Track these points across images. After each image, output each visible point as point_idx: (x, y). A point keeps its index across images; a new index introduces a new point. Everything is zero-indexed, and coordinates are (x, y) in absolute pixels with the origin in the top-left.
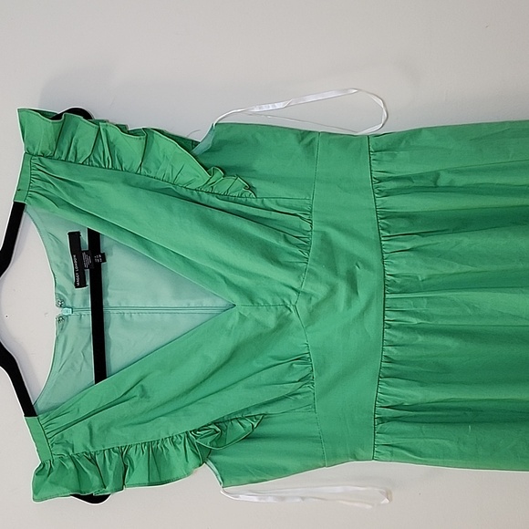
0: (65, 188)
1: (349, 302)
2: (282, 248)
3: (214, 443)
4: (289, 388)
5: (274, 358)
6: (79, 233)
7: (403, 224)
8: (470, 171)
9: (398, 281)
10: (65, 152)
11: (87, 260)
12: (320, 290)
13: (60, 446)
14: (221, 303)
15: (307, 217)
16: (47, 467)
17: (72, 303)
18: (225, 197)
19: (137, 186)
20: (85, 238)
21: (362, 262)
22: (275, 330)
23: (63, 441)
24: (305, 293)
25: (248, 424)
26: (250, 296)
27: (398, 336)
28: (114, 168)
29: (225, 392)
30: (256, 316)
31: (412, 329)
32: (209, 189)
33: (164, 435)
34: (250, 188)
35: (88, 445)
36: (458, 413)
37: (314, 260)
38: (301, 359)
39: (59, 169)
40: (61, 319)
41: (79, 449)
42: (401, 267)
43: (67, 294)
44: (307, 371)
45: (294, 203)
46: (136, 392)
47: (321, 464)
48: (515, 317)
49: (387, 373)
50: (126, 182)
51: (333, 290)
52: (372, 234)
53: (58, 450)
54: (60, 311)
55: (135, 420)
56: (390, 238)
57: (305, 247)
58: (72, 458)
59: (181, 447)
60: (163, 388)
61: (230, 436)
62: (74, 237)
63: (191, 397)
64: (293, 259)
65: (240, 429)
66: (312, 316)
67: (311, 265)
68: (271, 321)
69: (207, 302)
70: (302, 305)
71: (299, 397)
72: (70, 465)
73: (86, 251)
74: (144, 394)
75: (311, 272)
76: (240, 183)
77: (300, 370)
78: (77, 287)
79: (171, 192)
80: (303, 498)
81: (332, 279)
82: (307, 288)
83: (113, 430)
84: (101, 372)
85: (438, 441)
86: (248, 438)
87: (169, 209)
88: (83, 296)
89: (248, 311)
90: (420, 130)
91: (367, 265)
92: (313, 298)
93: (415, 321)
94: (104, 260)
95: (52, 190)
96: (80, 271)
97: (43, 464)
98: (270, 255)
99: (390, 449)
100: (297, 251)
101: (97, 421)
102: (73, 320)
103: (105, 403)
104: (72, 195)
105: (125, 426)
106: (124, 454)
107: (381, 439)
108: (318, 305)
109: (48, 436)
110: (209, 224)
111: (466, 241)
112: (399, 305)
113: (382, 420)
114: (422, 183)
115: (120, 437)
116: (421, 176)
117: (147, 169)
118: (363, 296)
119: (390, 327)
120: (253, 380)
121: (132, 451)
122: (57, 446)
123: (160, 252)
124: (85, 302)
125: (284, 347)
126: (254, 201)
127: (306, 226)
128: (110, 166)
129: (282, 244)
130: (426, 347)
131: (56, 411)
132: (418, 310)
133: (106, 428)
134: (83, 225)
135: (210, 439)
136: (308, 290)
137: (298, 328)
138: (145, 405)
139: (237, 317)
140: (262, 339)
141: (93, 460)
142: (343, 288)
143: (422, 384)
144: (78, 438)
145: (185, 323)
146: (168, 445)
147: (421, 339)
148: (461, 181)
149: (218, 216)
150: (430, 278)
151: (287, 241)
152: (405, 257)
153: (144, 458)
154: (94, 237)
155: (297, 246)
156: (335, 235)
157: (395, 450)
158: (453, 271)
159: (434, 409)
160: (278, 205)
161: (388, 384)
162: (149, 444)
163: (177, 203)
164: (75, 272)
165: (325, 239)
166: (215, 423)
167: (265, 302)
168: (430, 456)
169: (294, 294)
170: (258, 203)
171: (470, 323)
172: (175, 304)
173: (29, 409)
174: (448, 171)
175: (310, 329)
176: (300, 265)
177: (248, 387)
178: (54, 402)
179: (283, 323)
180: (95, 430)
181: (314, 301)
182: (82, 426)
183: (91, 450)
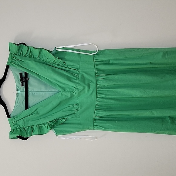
0: (20, 62)
1: (88, 91)
2: (72, 78)
3: (55, 124)
4: (73, 112)
5: (70, 105)
6: (22, 73)
7: (101, 72)
8: (117, 60)
9: (100, 86)
10: (20, 53)
11: (24, 80)
12: (81, 88)
13: (16, 125)
14: (57, 91)
15: (78, 70)
16: (13, 130)
17: (20, 90)
18: (59, 65)
19: (37, 62)
20: (24, 74)
21: (91, 81)
22: (70, 98)
24: (77, 89)
25: (63, 120)
26: (64, 89)
27: (100, 100)
28: (32, 57)
29: (58, 113)
30: (65, 94)
31: (103, 98)
32: (55, 63)
33: (42, 123)
34: (65, 63)
35: (23, 125)
36: (114, 118)
37: (80, 80)
38: (77, 105)
39: (18, 58)
40: (17, 94)
41: (21, 126)
42: (101, 83)
43: (19, 88)
44: (78, 108)
45: (75, 67)
46: (35, 112)
47: (80, 130)
48: (128, 95)
49: (97, 108)
50: (35, 61)
51: (84, 88)
52: (94, 75)
53: (16, 126)
54: (17, 92)
55: (35, 119)
56: (98, 76)
57: (78, 77)
58: (19, 128)
59: (46, 126)
60: (42, 111)
61: (58, 123)
62: (21, 74)
63: (49, 114)
64: (74, 80)
65: (61, 121)
66: (79, 94)
67: (79, 82)
68: (69, 95)
69: (53, 90)
70: (77, 91)
71: (75, 114)
72: (19, 130)
73: (24, 77)
74: (37, 113)
76: (62, 61)
77: (76, 107)
78: (21, 86)
79: (45, 64)
80: (76, 138)
81: (84, 85)
82: (78, 87)
83: (29, 121)
84: (27, 107)
85: (109, 125)
86: (62, 124)
87: (45, 67)
88: (23, 88)
89: (64, 93)
90: (105, 50)
91: (92, 82)
92: (79, 90)
93: (104, 96)
94: (28, 80)
95: (16, 62)
96: (22, 82)
97: (12, 130)
98: (69, 79)
99: (97, 126)
100: (76, 78)
101: (25, 119)
102: (20, 94)
103: (28, 115)
104: (21, 64)
105: (33, 121)
106: (32, 127)
107: (95, 124)
108: (80, 91)
109: (13, 123)
110: (54, 71)
111: (116, 77)
112: (100, 92)
113: (96, 120)
114: (106, 62)
115: (31, 123)
116: (105, 61)
117: (40, 58)
118: (91, 89)
119: (98, 97)
120: (64, 110)
121: (34, 127)
123: (42, 78)
124: (23, 90)
125: (72, 102)
126: (65, 66)
127: (78, 72)
129: (72, 77)
130: (106, 102)
131: (15, 117)
132: (105, 93)
133: (28, 121)
134: (23, 71)
136: (78, 88)
137: (76, 98)
138: (38, 115)
139: (61, 94)
140: (67, 100)
141: (24, 129)
142: (87, 87)
143: (105, 111)
144: (21, 123)
145: (48, 95)
146: (43, 125)
147: (105, 100)
148: (115, 62)
149: (57, 69)
150: (108, 86)
151: (73, 76)
152: (101, 80)
153: (37, 128)
154: (26, 74)
155: (76, 77)
156: (85, 75)
157: (98, 127)
158: (113, 84)
159: (108, 117)
160: (71, 67)
161: (97, 111)
162: (38, 125)
163: (46, 66)
165: (83, 76)
166: (54, 120)
167: (68, 91)
168: (107, 128)
169: (75, 89)
170: (66, 66)
171: (117, 97)
172: (46, 91)
173: (9, 116)
174: (112, 60)
175: (79, 97)
176: (76, 82)
177: (63, 111)
178: (15, 115)
179: (72, 96)
180: (25, 121)
182: (22, 120)
183: (24, 126)
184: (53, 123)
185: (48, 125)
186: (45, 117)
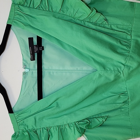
0: (28, 18)
2: (119, 47)
3: (87, 127)
4: (119, 106)
5: (112, 93)
6: (33, 38)
10: (29, 3)
11: (36, 49)
12: (134, 65)
13: (22, 126)
14: (90, 69)
15: (129, 33)
16: (17, 134)
17: (29, 67)
18: (95, 24)
19: (58, 18)
22: (113, 81)
23: (24, 124)
24: (127, 66)
25: (101, 120)
26: (104, 67)
28: (49, 11)
30: (106, 75)
32: (88, 20)
33: (65, 123)
34: (106, 20)
35: (34, 126)
37: (132, 52)
38: (123, 93)
39: (26, 10)
40: (25, 73)
41: (30, 128)
43: (27, 63)
44: (126, 99)
45: (124, 27)
46: (54, 105)
50: (54, 16)
53: (22, 128)
54: (24, 70)
55: (54, 116)
57: (129, 46)
58: (27, 131)
59: (72, 128)
60: (65, 104)
61: (93, 125)
62: (31, 40)
63: (76, 108)
64: (123, 51)
65: (98, 121)
66: (129, 76)
67: (131, 54)
68: (112, 77)
69: (85, 68)
70: (126, 71)
71: (122, 109)
72: (26, 134)
73: (36, 46)
74: (58, 106)
75: (131, 57)
76: (102, 17)
77: (123, 98)
78: (31, 60)
79: (72, 21)
83: (44, 120)
84: (40, 96)
86: (101, 126)
87: (72, 28)
88: (34, 64)
89: (102, 72)
92: (131, 68)
94: (43, 49)
95: (23, 19)
96: (33, 54)
97: (15, 133)
98: (113, 49)
100: (125, 48)
101: (38, 116)
102: (29, 75)
103: (42, 108)
104: (31, 21)
105: (50, 118)
106: (48, 130)
109: (18, 121)
110: (88, 35)
115: (47, 123)
117: (63, 11)
120: (103, 101)
121: (52, 129)
123: (67, 47)
124: (34, 67)
125: (116, 88)
126: (107, 26)
127: (129, 37)
128: (48, 10)
129: (119, 45)
131: (21, 111)
133: (42, 119)
134: (34, 35)
135: (85, 125)
136: (129, 64)
137: (123, 81)
138: (58, 110)
139: (98, 75)
140: (108, 85)
141: (36, 132)
144: (30, 123)
145: (75, 77)
146: (67, 127)
149: (92, 32)
151: (121, 43)
153: (57, 132)
154: (39, 39)
155: (125, 45)
160: (117, 28)
162: (59, 127)
163: (75, 26)
164: (31, 54)
165: (137, 43)
166: (87, 119)
167: (110, 69)
169: (123, 66)
170: (109, 27)
173: (10, 110)
175: (128, 81)
176: (126, 54)
177: (102, 105)
178: (21, 107)
179: (117, 79)
180: (37, 120)
181: (131, 69)
182: (32, 118)
183: (35, 128)
185: (75, 128)
186: (70, 113)
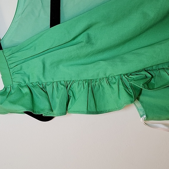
3: (146, 86)
16: (8, 90)
23: (22, 72)
33: (101, 76)
35: (41, 77)
41: (34, 80)
53: (18, 78)
55: (80, 62)
58: (27, 86)
59: (115, 86)
72: (26, 90)
74: (89, 40)
83: (61, 66)
97: (5, 88)
101: (49, 58)
105: (72, 65)
106: (68, 86)
121: (75, 85)
122: (17, 75)
131: (17, 48)
133: (56, 65)
138: (89, 49)
141: (44, 89)
144: (33, 71)
146: (105, 83)
162: (89, 82)
166: (145, 70)
180: (47, 65)
182: (37, 63)
183: (43, 81)
184: (142, 82)
185: (121, 86)
186: (113, 57)
